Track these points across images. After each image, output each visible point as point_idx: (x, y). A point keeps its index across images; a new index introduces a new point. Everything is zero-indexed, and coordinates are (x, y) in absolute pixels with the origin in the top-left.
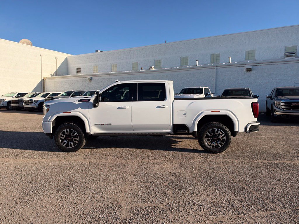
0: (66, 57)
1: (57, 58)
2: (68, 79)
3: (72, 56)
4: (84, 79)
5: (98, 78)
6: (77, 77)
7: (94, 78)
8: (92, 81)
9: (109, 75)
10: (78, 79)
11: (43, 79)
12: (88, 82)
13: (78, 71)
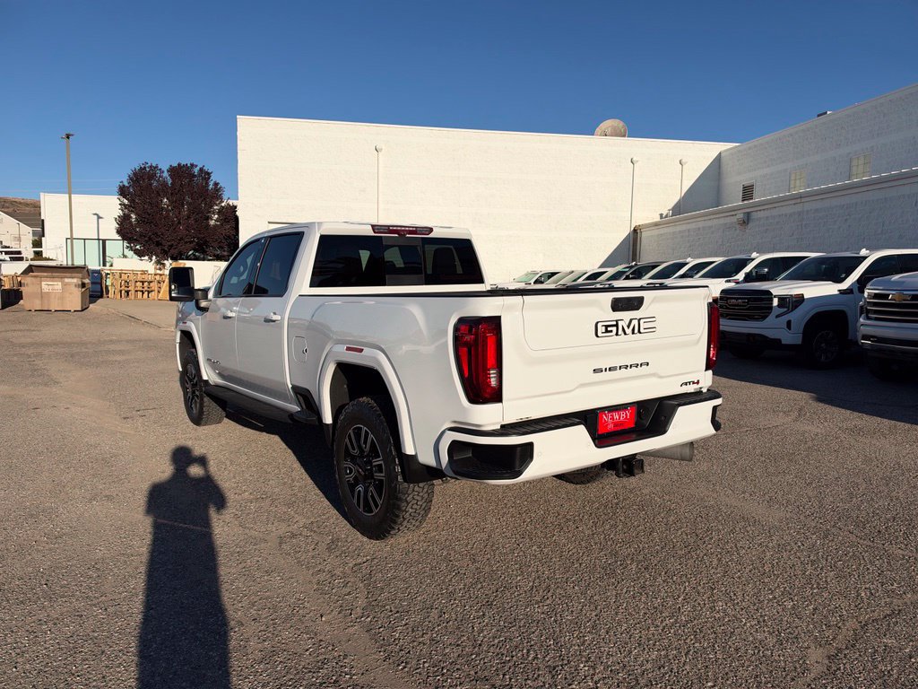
0: (715, 155)
1: (683, 161)
2: (689, 227)
3: (736, 147)
4: (728, 220)
5: (767, 213)
6: (709, 217)
7: (754, 215)
8: (750, 225)
9: (799, 201)
10: (715, 222)
11: (635, 230)
12: (738, 231)
13: (748, 192)
